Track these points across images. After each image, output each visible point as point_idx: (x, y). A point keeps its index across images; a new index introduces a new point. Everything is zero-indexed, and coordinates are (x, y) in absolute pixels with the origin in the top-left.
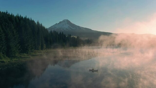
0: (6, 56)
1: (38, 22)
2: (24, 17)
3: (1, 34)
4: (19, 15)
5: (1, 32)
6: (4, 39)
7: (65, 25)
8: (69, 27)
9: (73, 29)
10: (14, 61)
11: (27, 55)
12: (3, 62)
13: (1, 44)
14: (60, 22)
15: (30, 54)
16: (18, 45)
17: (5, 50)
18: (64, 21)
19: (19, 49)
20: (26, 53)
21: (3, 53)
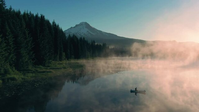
0: (16, 69)
1: (54, 23)
2: (35, 15)
3: (8, 34)
4: (29, 12)
5: (8, 32)
6: (12, 43)
7: (83, 29)
8: (88, 31)
9: (93, 34)
10: (29, 77)
11: (44, 67)
12: (13, 79)
13: (8, 51)
14: (77, 26)
15: (48, 67)
16: (31, 52)
17: (14, 60)
18: (81, 24)
19: (33, 59)
20: (42, 65)
21: (11, 65)
